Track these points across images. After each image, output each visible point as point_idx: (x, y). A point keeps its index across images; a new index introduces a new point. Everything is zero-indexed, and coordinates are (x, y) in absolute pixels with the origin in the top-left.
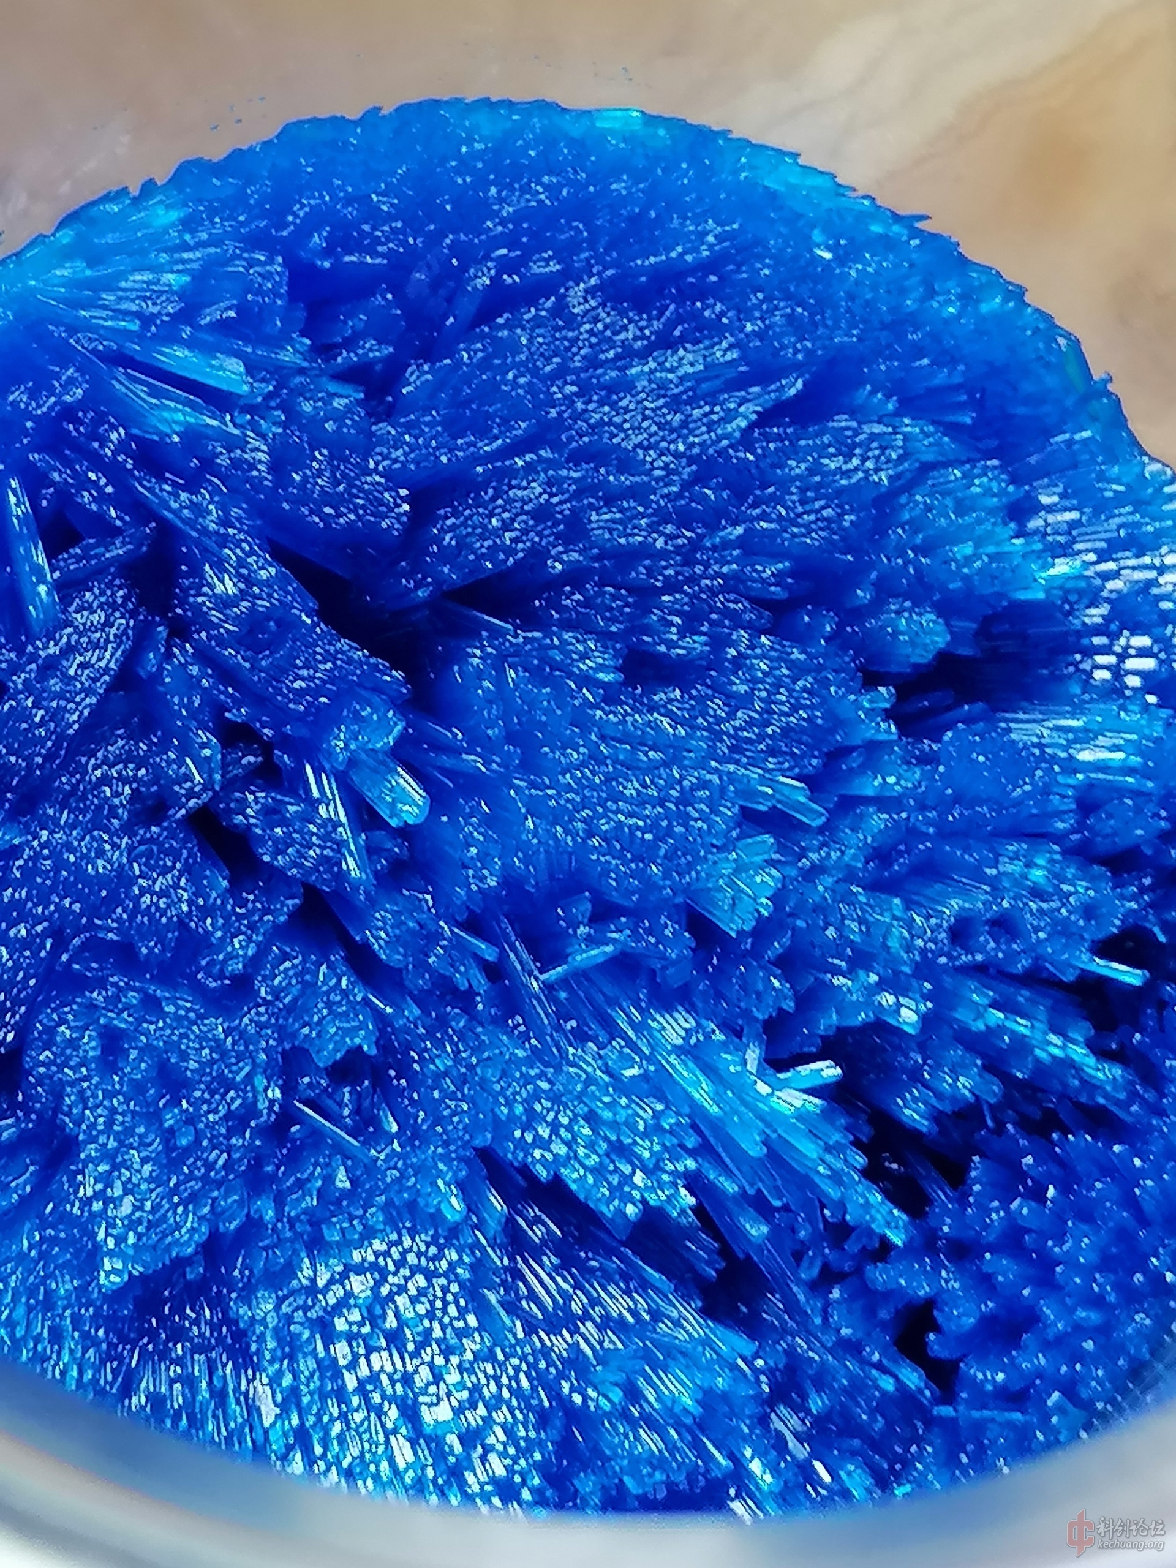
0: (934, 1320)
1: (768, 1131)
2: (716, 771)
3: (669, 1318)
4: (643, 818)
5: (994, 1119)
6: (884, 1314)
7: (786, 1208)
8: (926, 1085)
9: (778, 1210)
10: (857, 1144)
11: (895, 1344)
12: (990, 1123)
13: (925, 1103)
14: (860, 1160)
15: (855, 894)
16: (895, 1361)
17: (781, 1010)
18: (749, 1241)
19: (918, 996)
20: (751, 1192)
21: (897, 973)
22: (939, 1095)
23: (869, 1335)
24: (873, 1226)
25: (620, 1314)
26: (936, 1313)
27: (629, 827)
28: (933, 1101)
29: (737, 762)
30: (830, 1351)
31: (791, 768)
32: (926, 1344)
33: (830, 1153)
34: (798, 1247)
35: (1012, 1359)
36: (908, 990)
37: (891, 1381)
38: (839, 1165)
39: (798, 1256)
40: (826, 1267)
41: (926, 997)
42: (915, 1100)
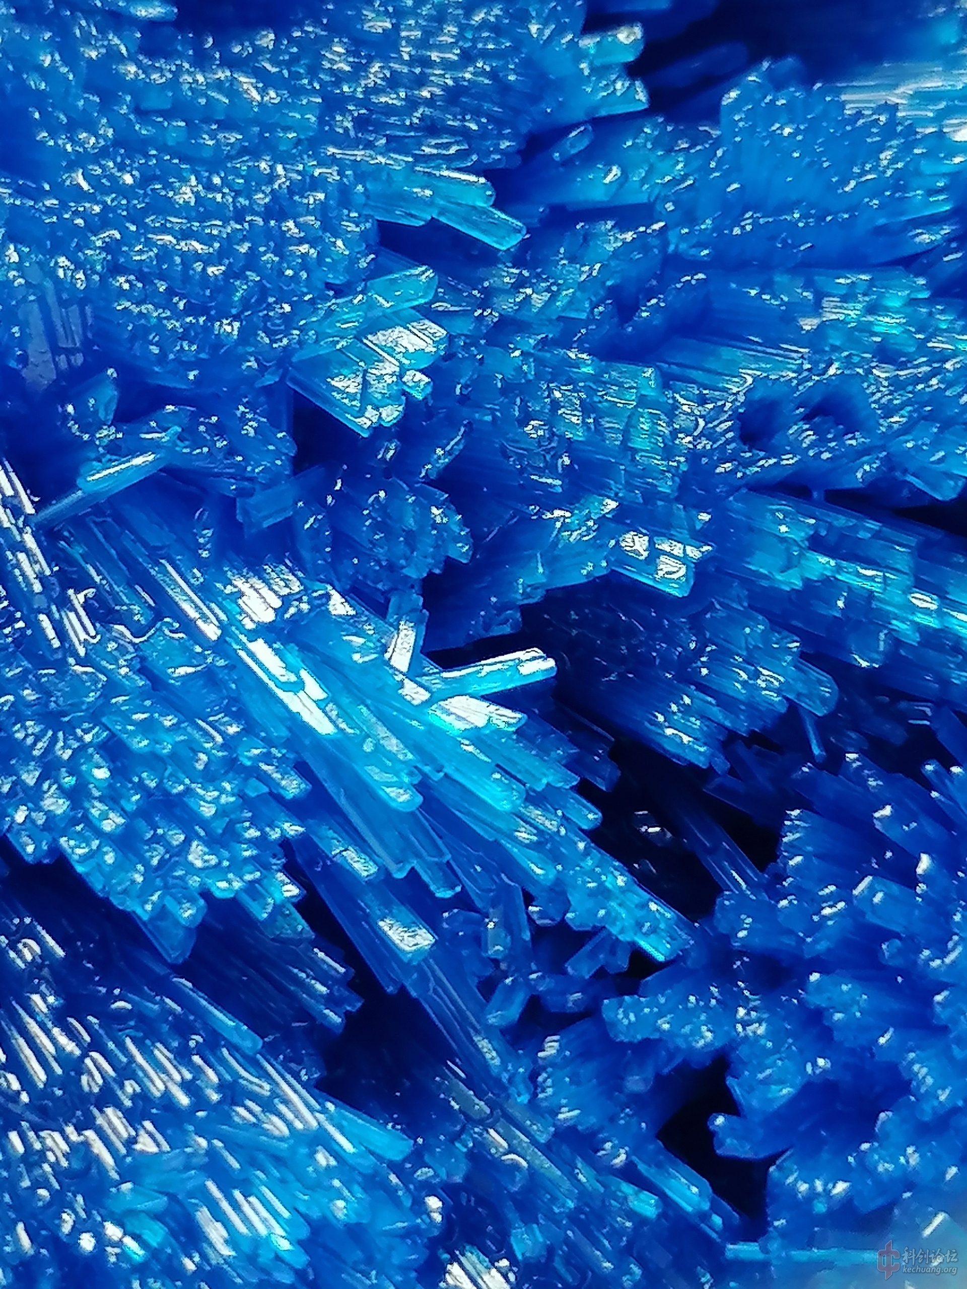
0: (727, 1093)
1: (427, 769)
2: (333, 159)
3: (255, 1097)
4: (207, 240)
5: (825, 744)
6: (636, 1083)
7: (462, 901)
8: (703, 688)
9: (447, 904)
10: (585, 790)
11: (658, 1136)
12: (816, 751)
13: (702, 717)
14: (592, 817)
15: (577, 364)
16: (659, 1166)
17: (450, 564)
18: (399, 961)
19: (685, 534)
20: (400, 875)
21: (651, 495)
22: (726, 702)
23: (613, 1119)
24: (614, 930)
25: (167, 1094)
26: (730, 1081)
27: (183, 254)
28: (718, 714)
29: (369, 145)
30: (547, 1149)
31: (462, 155)
32: (712, 1134)
33: (537, 805)
34: (489, 972)
35: (861, 1157)
36: (669, 526)
37: (653, 1200)
38: (551, 825)
39: (488, 987)
40: (534, 1005)
41: (700, 536)
42: (686, 711)
